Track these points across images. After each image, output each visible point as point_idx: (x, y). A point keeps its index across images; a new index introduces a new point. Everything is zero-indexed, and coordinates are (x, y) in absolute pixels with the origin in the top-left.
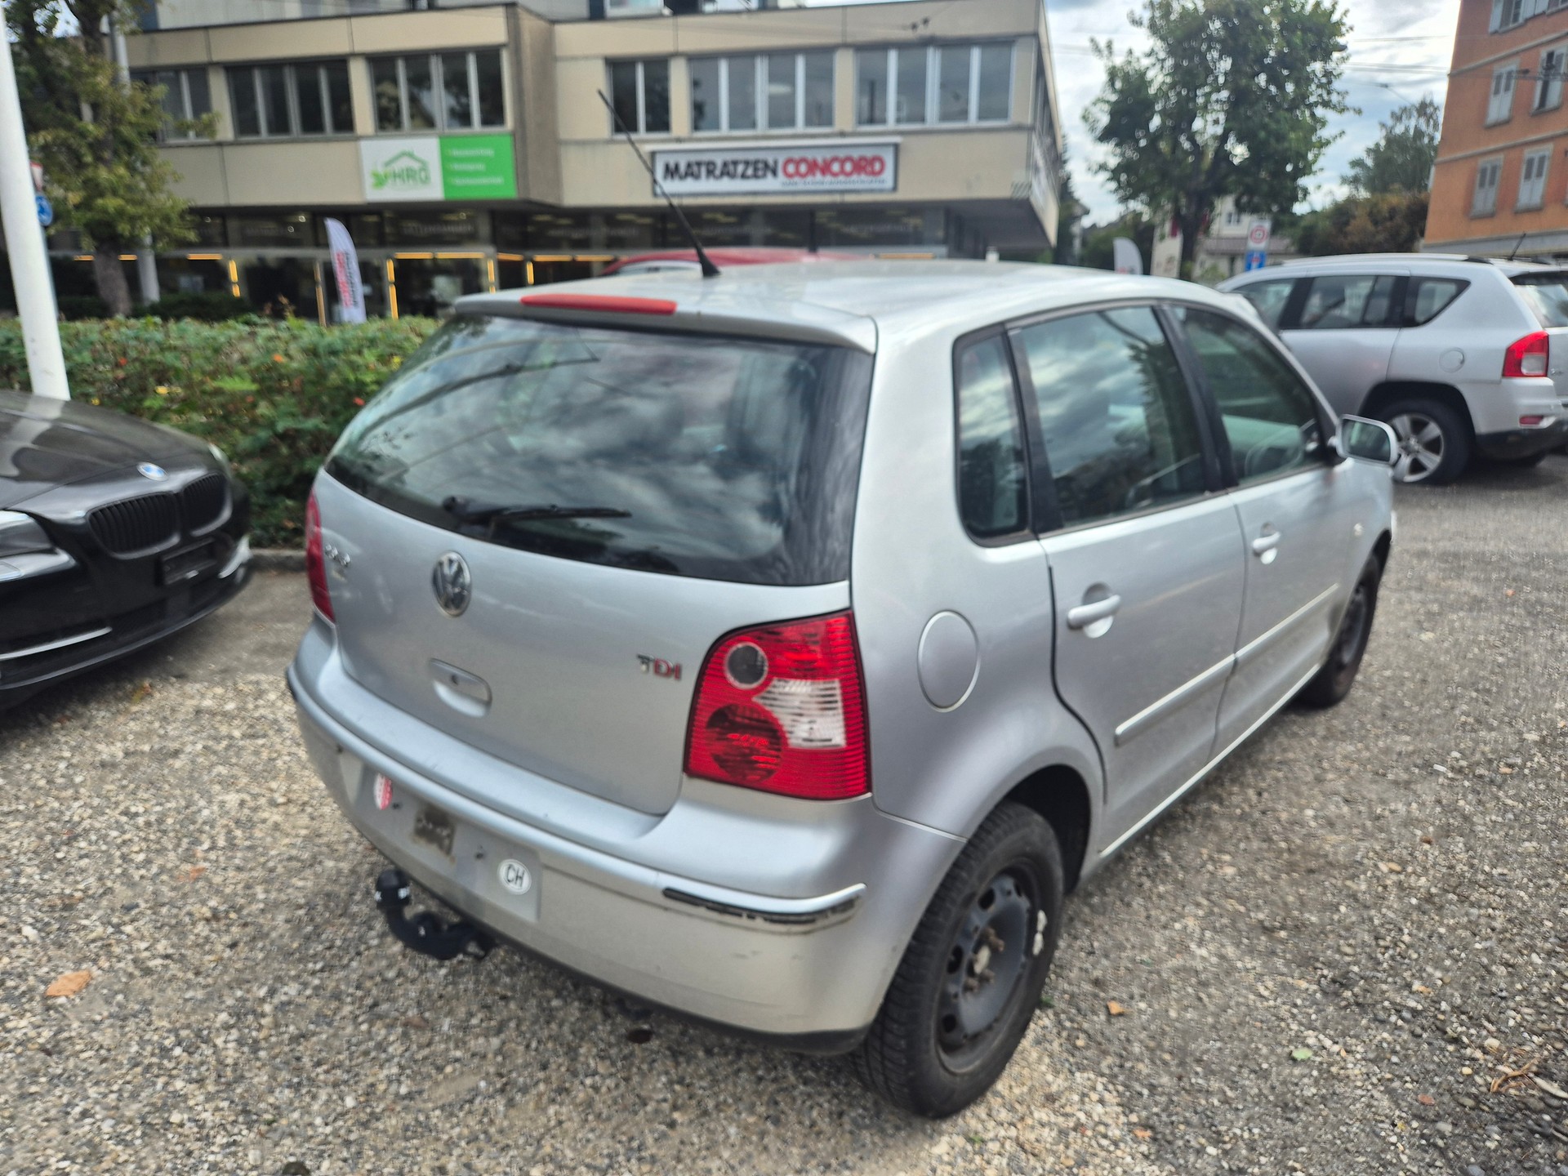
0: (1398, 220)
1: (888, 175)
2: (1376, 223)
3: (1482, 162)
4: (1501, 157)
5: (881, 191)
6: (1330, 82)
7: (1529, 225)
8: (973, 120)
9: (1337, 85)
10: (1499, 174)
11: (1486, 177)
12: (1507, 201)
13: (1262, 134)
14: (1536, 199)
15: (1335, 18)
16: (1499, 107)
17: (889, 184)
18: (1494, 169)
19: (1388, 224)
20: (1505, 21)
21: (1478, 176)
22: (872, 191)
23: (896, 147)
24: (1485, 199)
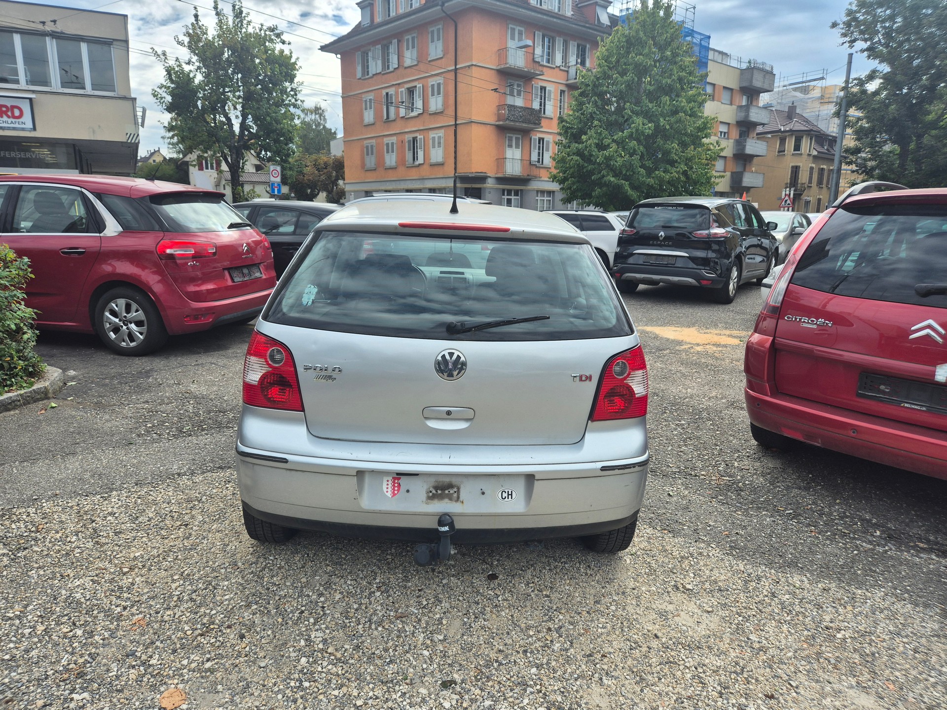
0: (329, 169)
1: (27, 119)
2: (318, 170)
3: (366, 142)
4: (374, 141)
5: (23, 129)
6: (296, 95)
7: (392, 176)
8: (89, 89)
9: (299, 97)
10: (374, 148)
11: (369, 151)
12: (380, 162)
13: (268, 118)
14: (393, 164)
15: (293, 60)
16: (369, 116)
17: (29, 125)
18: (372, 146)
19: (325, 171)
20: (363, 74)
21: (365, 149)
22: (14, 129)
23: (31, 99)
24: (371, 162)
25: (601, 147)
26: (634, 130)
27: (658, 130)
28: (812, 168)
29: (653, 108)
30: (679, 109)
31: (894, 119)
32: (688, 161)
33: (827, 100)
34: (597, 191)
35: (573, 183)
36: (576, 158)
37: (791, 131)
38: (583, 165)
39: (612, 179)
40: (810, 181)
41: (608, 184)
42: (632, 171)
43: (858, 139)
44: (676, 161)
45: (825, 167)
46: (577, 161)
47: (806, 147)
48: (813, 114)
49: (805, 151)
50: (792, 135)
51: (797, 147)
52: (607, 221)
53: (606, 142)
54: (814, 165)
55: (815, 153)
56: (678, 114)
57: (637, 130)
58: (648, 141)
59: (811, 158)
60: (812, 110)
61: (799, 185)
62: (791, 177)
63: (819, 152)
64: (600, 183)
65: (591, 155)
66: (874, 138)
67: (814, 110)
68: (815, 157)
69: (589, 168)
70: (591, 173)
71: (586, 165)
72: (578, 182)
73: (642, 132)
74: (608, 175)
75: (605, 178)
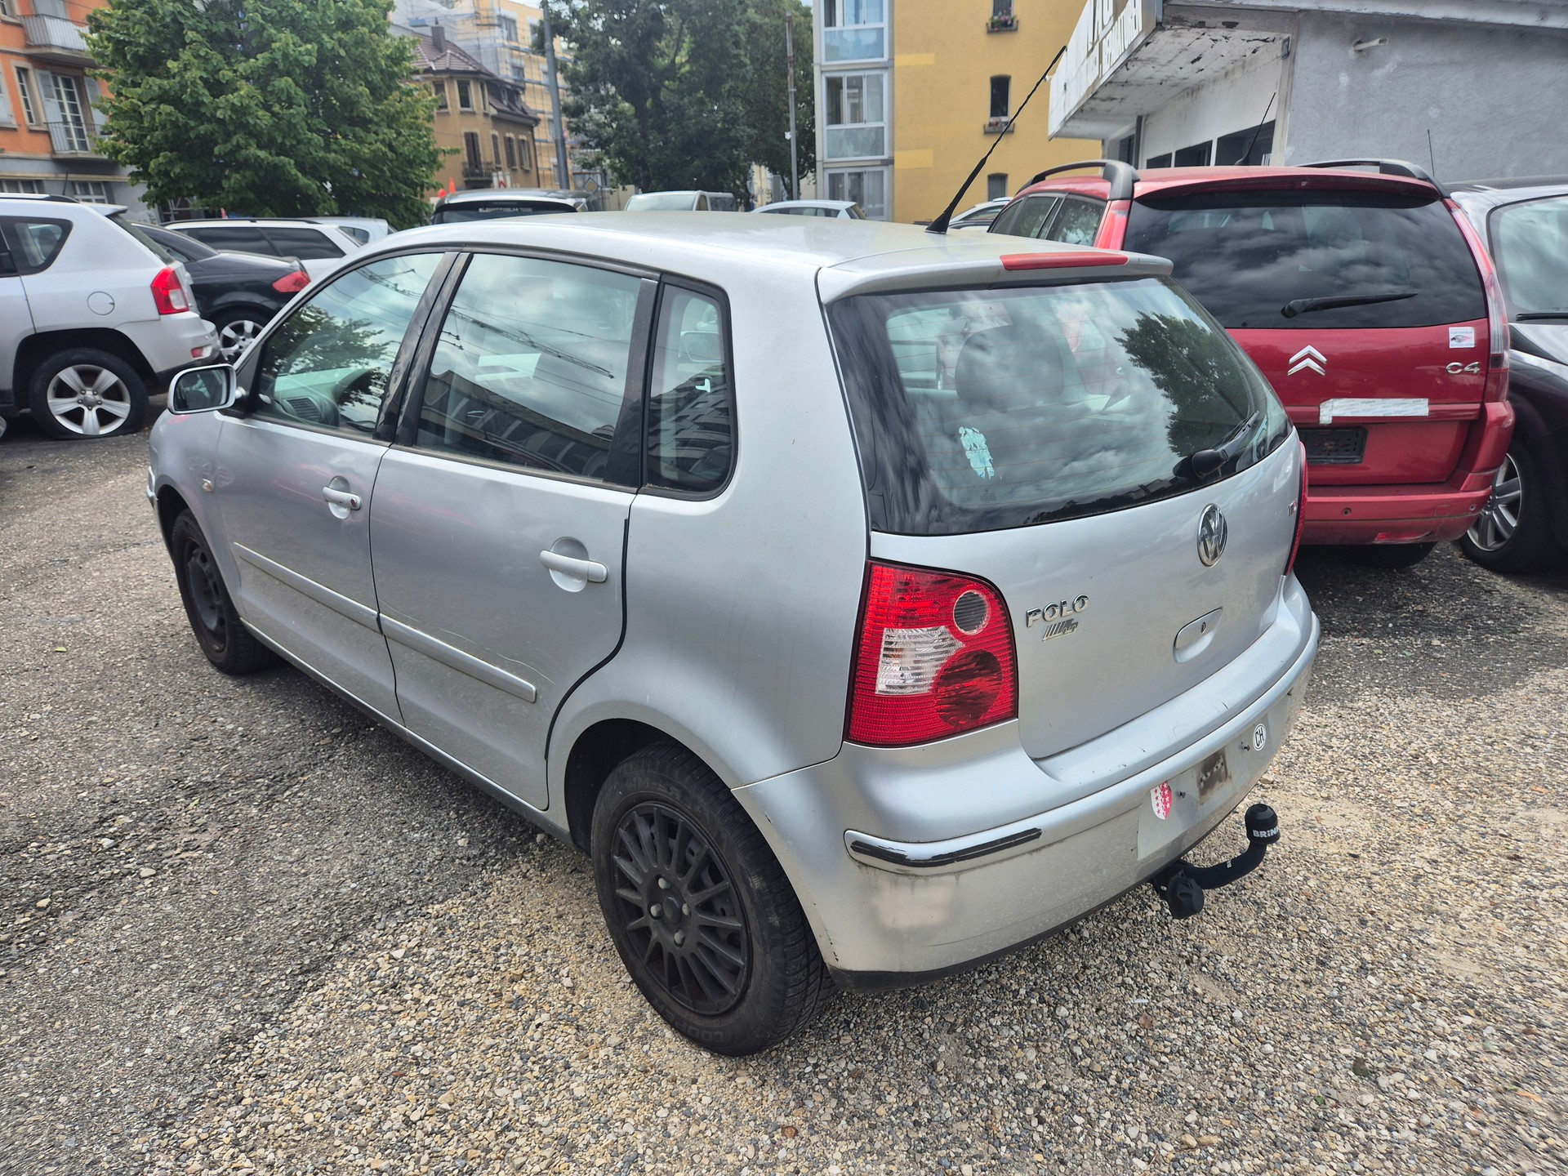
25: (217, 87)
26: (279, 55)
27: (324, 57)
28: (494, 138)
29: (303, 13)
30: (353, 18)
31: (622, 59)
32: (392, 120)
33: (485, 21)
34: (233, 180)
35: (170, 162)
36: (166, 108)
37: (447, 71)
38: (186, 125)
39: (262, 154)
40: (498, 161)
41: (255, 165)
42: (295, 137)
43: (576, 91)
44: (370, 121)
45: (511, 135)
46: (169, 114)
47: (478, 101)
48: (470, 43)
49: (479, 108)
50: (451, 78)
51: (465, 101)
52: (323, 238)
53: (226, 74)
54: (496, 133)
55: (493, 112)
56: (353, 27)
57: (285, 55)
58: (313, 79)
59: (490, 121)
60: (467, 36)
61: (483, 166)
62: (468, 151)
63: (498, 110)
64: (233, 161)
65: (201, 104)
66: (597, 91)
67: (470, 36)
68: (494, 118)
69: (202, 129)
70: (208, 142)
71: (192, 123)
72: (180, 159)
73: (296, 60)
74: (248, 145)
75: (244, 152)
